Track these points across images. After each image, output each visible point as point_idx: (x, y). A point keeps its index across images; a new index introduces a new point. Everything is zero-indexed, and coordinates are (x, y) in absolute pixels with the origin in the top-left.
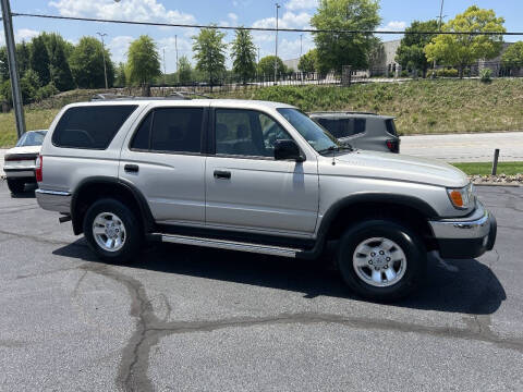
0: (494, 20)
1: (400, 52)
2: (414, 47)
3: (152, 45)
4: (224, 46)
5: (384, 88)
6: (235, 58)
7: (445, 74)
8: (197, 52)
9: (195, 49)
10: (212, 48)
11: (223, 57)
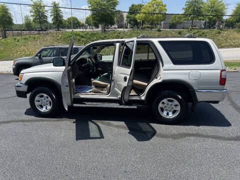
0: (163, 5)
1: (128, 17)
2: (133, 15)
3: (7, 9)
4: (46, 11)
5: (119, 33)
6: (52, 17)
7: (148, 27)
8: (32, 14)
9: (31, 12)
10: (40, 12)
11: (46, 16)
